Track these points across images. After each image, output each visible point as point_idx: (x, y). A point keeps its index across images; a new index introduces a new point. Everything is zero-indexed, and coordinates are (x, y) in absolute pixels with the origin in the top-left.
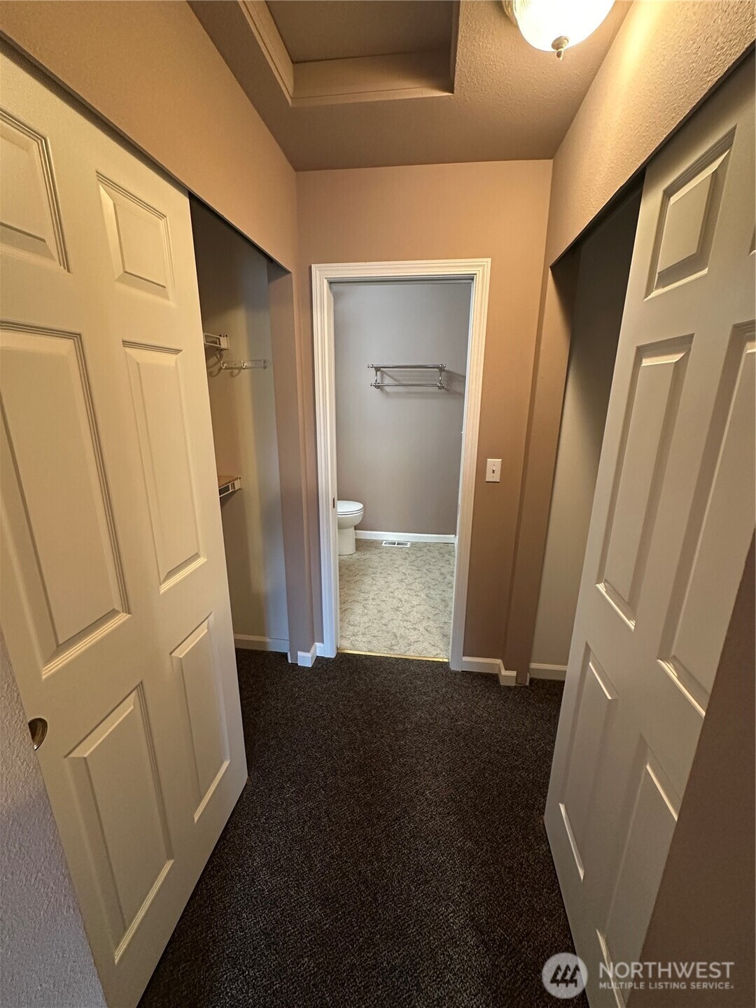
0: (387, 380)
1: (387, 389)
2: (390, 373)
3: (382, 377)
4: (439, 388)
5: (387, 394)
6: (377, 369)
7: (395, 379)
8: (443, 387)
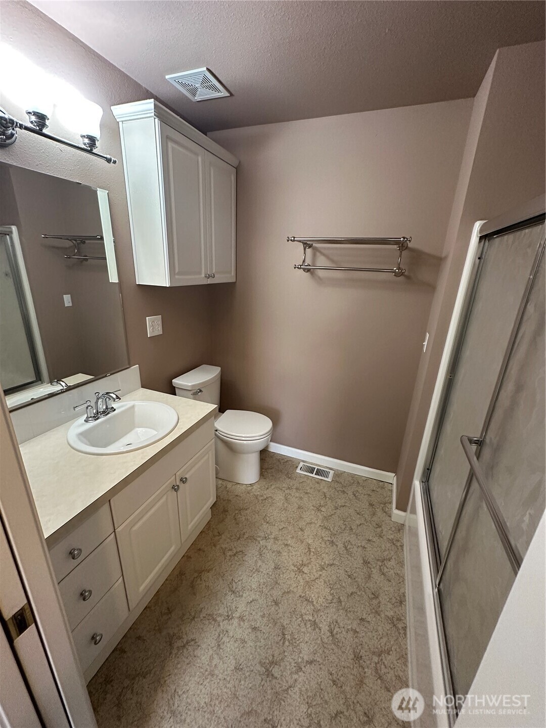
0: (322, 261)
1: (321, 273)
2: (325, 252)
3: (314, 256)
4: (396, 275)
5: (320, 281)
6: (307, 245)
7: (333, 261)
8: (402, 274)
